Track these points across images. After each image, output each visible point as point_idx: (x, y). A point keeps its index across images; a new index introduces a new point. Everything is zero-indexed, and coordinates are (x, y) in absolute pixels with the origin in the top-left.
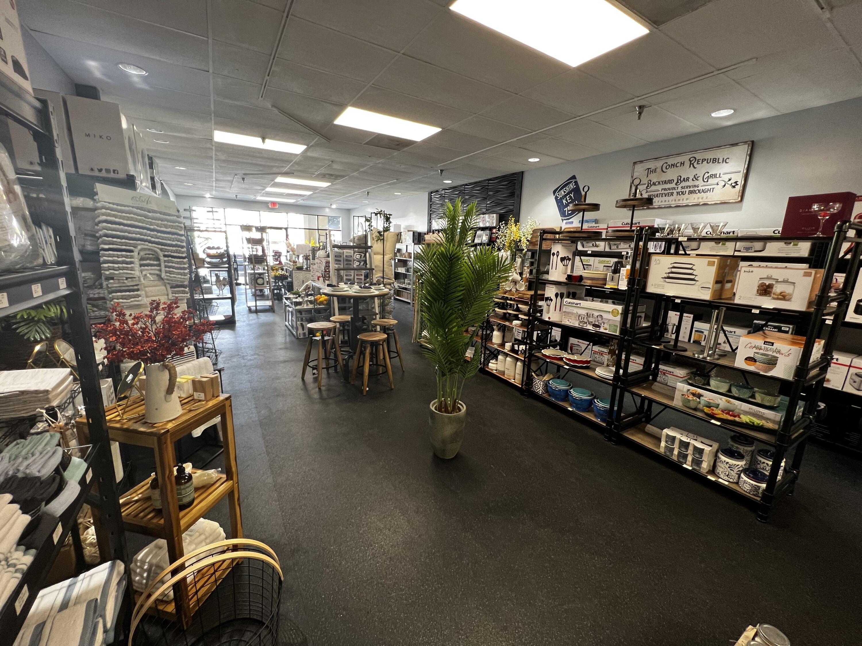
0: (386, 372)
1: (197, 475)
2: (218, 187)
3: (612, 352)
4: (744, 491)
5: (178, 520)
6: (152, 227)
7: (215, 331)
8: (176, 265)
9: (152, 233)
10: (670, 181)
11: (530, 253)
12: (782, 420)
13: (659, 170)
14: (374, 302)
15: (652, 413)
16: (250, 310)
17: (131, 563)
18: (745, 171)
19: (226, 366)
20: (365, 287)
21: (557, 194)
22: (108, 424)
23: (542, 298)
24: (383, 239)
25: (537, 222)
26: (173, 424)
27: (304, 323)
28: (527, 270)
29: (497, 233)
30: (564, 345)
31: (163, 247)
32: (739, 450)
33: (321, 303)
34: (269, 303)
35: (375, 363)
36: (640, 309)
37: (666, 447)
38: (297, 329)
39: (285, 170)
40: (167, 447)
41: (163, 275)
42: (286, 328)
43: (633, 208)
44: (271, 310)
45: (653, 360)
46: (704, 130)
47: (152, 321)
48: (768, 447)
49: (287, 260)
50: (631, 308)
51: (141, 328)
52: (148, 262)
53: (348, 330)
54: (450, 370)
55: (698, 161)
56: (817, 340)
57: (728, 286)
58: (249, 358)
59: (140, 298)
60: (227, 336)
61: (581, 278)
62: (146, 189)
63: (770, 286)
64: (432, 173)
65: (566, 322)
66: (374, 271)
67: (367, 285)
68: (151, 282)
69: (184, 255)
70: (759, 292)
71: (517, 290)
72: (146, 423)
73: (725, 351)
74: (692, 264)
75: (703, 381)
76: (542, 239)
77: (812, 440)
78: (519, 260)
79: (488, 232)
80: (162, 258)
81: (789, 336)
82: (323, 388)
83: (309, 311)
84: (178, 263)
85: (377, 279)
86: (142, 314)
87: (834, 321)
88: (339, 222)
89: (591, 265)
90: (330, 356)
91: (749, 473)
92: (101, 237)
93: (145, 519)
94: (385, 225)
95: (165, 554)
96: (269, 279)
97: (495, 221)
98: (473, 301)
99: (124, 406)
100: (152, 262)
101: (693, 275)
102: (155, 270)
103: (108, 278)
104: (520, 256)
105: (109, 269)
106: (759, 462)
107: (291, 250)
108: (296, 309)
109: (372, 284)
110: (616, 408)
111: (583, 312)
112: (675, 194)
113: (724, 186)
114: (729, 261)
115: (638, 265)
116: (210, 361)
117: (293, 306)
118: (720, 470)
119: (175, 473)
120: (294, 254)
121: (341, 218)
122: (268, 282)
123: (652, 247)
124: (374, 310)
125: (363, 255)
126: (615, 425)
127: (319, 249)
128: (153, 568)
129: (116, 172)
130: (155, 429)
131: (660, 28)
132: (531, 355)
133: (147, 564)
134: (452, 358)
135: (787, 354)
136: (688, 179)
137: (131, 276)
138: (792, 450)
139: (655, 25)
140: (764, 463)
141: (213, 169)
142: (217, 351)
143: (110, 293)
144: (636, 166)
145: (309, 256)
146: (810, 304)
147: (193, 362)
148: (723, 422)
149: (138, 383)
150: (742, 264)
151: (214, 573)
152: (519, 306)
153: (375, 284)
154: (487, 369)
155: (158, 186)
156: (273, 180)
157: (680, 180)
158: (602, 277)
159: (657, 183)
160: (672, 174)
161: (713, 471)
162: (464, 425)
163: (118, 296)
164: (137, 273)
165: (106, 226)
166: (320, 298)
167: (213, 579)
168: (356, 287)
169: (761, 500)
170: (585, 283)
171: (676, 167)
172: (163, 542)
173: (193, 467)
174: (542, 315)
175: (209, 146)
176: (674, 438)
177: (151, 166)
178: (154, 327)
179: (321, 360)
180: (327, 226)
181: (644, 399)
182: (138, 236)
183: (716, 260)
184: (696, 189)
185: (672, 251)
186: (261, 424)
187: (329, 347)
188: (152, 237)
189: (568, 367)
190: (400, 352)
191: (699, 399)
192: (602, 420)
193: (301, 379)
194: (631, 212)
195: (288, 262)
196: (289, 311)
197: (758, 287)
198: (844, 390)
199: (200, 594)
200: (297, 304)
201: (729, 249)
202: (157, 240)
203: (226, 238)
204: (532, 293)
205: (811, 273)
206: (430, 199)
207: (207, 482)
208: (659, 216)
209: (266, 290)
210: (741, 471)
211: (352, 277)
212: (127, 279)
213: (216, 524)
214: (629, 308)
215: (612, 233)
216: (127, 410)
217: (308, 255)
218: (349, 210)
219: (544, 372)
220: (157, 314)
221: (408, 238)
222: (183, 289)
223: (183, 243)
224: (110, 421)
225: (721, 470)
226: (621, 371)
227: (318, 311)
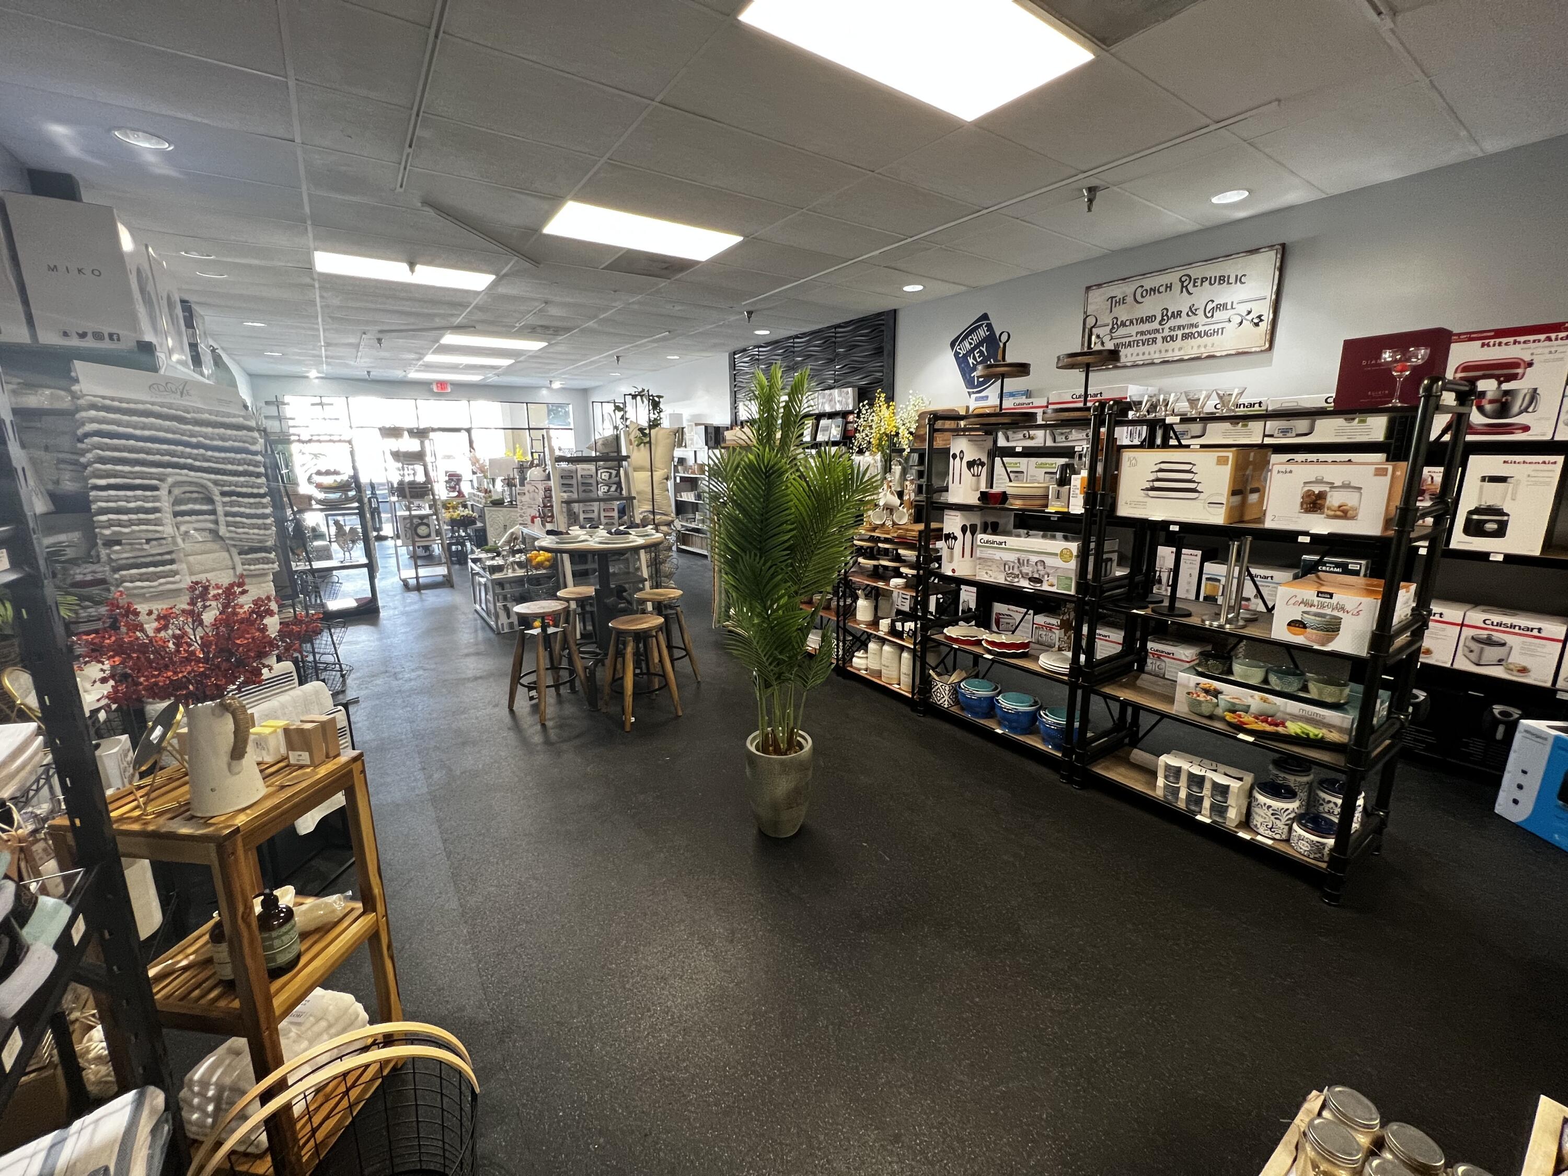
0: (665, 685)
1: (303, 907)
2: (332, 358)
3: (1065, 625)
4: (1300, 853)
5: (269, 999)
6: (194, 440)
7: (338, 630)
8: (248, 511)
9: (195, 451)
10: (1150, 319)
11: (916, 456)
12: (1355, 726)
13: (1130, 299)
14: (639, 559)
15: (1141, 729)
16: (406, 586)
17: (181, 1087)
18: (1274, 297)
19: (362, 694)
20: (618, 533)
21: (957, 348)
22: (115, 826)
23: (939, 535)
24: (650, 442)
25: (925, 399)
26: (248, 815)
27: (509, 605)
28: (910, 488)
29: (856, 422)
30: (982, 618)
31: (219, 477)
32: (1288, 783)
33: (539, 566)
34: (442, 570)
35: (645, 671)
36: (1107, 546)
37: (1166, 786)
38: (497, 616)
39: (458, 321)
40: (236, 860)
41: (223, 531)
42: (476, 615)
43: (1087, 368)
44: (447, 583)
45: (1138, 634)
46: (1201, 227)
47: (194, 622)
48: (1333, 775)
49: (473, 487)
50: (1092, 545)
51: (174, 636)
52: (190, 506)
53: (592, 613)
54: (779, 677)
55: (1195, 282)
56: (1402, 584)
57: (1254, 498)
58: (407, 676)
59: (177, 577)
60: (364, 637)
61: (1004, 497)
62: (179, 367)
63: (1322, 496)
64: (733, 318)
65: (982, 576)
66: (635, 501)
67: (622, 528)
68: (198, 545)
69: (262, 491)
70: (1305, 506)
71: (894, 524)
72: (193, 817)
73: (1255, 612)
74: (1190, 463)
75: (1220, 666)
76: (933, 430)
77: (1407, 755)
78: (897, 469)
79: (839, 420)
80: (218, 498)
81: (1360, 581)
82: (550, 724)
83: (519, 581)
84: (251, 505)
85: (641, 516)
86: (174, 610)
87: (1429, 548)
88: (567, 413)
89: (1022, 472)
90: (560, 664)
91: (1307, 822)
92: (90, 464)
93: (203, 1001)
94: (652, 415)
95: (248, 1065)
96: (439, 525)
97: (850, 401)
98: (812, 548)
99: (148, 788)
100: (197, 507)
101: (1194, 482)
102: (205, 522)
103: (110, 543)
104: (899, 461)
105: (110, 524)
106: (1321, 802)
107: (480, 469)
108: (493, 580)
109: (633, 525)
110: (1077, 725)
111: (1011, 557)
112: (1159, 340)
113: (1241, 323)
114: (1252, 454)
115: (1100, 469)
116: (326, 689)
117: (488, 574)
118: (1257, 820)
119: (258, 909)
120: (485, 477)
121: (571, 406)
122: (438, 533)
123: (1123, 435)
124: (639, 573)
125: (614, 472)
126: (1077, 754)
127: (532, 465)
128: (226, 1094)
129: (115, 337)
130: (211, 829)
131: (1113, 51)
132: (926, 639)
133: (212, 1087)
134: (780, 653)
135: (1355, 612)
136: (1179, 313)
137: (158, 535)
138: (1374, 776)
139: (1104, 46)
140: (1329, 802)
141: (318, 324)
142: (343, 666)
143: (116, 570)
144: (1091, 294)
145: (513, 479)
146: (1388, 523)
147: (291, 693)
148: (1259, 737)
149: (175, 742)
150: (1275, 458)
151: (348, 1090)
152: (900, 551)
153: (637, 526)
154: (849, 669)
155: (207, 359)
156: (437, 341)
157: (1166, 316)
158: (1040, 492)
159: (1128, 323)
160: (1151, 306)
161: (1246, 822)
162: (810, 773)
163: (131, 575)
164: (168, 529)
165: (99, 443)
166: (536, 557)
167: (345, 1103)
168: (602, 533)
169: (1328, 867)
170: (1012, 505)
171: (1159, 292)
172: (241, 1042)
173: (297, 893)
174: (940, 567)
175: (308, 280)
176: (1178, 770)
177: (189, 324)
178: (200, 632)
179: (542, 672)
180: (547, 422)
181: (1124, 704)
182: (167, 458)
183: (1230, 455)
184: (1194, 330)
185: (1159, 441)
186: (434, 800)
187: (557, 647)
188: (195, 460)
189: (990, 657)
190: (691, 646)
191: (1216, 697)
192: (1056, 747)
193: (507, 710)
194: (1084, 375)
195: (475, 491)
196: (480, 584)
197: (1303, 498)
198: (1456, 666)
199: (320, 1135)
200: (494, 569)
201: (1254, 434)
202: (206, 464)
203: (352, 453)
204: (921, 527)
205: (1387, 469)
206: (733, 366)
207: (325, 920)
208: (1133, 381)
209: (435, 546)
210: (1293, 820)
211: (595, 515)
212: (148, 541)
213: (349, 998)
214: (1089, 546)
215: (1054, 415)
216: (153, 795)
217: (512, 476)
218: (585, 392)
219: (950, 667)
220: (205, 607)
221: (696, 437)
222: (264, 555)
223: (258, 467)
224: (121, 819)
225: (1260, 820)
226: (1083, 658)
227: (535, 581)
